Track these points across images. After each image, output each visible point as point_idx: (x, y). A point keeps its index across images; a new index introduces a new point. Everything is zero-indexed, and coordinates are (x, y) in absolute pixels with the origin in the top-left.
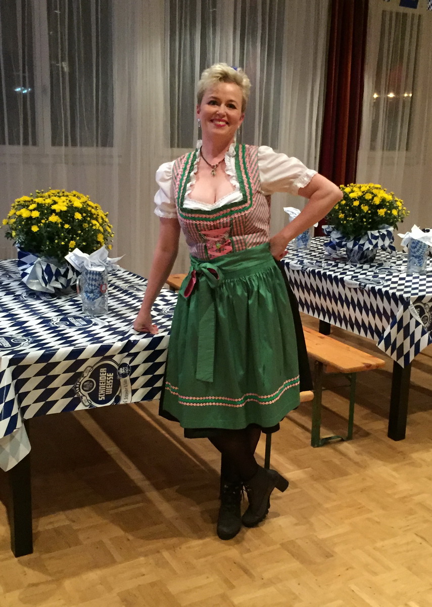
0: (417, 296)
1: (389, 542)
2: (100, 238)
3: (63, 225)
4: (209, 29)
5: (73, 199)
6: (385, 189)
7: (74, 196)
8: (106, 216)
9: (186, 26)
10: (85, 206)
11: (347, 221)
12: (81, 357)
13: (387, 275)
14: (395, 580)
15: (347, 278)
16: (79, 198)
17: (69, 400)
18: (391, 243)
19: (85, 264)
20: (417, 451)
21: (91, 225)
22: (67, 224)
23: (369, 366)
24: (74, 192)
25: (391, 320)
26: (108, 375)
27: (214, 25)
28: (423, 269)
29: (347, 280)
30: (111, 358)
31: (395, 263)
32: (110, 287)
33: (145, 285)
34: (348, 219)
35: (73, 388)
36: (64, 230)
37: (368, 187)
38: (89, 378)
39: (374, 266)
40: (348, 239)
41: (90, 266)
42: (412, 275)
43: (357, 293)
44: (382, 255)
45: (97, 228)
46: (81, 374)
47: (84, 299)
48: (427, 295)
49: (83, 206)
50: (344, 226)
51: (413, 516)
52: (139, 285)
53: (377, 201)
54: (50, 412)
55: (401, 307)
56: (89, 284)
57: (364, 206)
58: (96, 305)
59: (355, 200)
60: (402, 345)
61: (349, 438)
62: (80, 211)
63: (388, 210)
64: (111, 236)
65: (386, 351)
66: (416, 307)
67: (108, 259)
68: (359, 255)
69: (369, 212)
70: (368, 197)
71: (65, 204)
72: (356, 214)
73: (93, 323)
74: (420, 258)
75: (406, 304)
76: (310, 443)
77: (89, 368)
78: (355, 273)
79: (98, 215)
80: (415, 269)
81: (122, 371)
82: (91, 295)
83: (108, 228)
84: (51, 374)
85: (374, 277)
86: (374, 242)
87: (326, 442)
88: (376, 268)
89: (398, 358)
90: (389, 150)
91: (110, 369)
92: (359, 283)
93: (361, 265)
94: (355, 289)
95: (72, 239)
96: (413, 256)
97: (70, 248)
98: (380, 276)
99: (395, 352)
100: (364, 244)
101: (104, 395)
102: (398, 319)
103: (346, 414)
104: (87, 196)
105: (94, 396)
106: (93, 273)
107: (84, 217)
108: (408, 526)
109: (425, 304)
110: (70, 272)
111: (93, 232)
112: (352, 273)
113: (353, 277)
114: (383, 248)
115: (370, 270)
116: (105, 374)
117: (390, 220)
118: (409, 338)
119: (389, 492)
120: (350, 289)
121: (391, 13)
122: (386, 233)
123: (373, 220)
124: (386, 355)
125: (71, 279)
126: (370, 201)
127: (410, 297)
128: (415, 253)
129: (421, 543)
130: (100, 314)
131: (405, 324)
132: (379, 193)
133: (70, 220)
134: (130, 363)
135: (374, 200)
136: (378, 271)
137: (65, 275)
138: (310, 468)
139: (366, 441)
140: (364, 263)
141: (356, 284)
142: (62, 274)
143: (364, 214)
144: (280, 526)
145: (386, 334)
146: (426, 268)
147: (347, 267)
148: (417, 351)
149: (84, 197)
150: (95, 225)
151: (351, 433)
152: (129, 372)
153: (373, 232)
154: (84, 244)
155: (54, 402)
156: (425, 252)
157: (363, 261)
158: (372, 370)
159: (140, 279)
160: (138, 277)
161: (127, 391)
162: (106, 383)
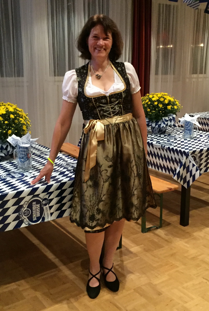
0: (192, 151)
1: (190, 284)
2: (24, 128)
3: (4, 122)
4: (72, 14)
5: (9, 107)
6: (170, 95)
7: (9, 105)
8: (27, 115)
9: (59, 12)
10: (15, 111)
11: (152, 113)
12: (22, 196)
13: (174, 140)
14: (197, 305)
15: (154, 143)
16: (11, 106)
17: (17, 222)
18: (174, 123)
19: (19, 143)
20: (196, 231)
21: (19, 121)
22: (6, 121)
23: (171, 189)
24: (9, 103)
25: (179, 165)
26: (37, 206)
27: (74, 12)
28: (192, 136)
29: (155, 144)
30: (38, 196)
31: (176, 133)
32: (33, 155)
33: (49, 152)
34: (152, 111)
35: (19, 215)
36: (5, 124)
37: (161, 95)
38: (27, 208)
39: (166, 135)
40: (152, 122)
41: (21, 144)
42: (187, 140)
43: (160, 150)
44: (169, 129)
45: (23, 123)
46: (22, 206)
47: (19, 162)
48: (197, 150)
49: (14, 111)
50: (150, 115)
51: (200, 268)
52: (46, 152)
53: (166, 102)
54: (7, 230)
55: (185, 157)
56: (21, 154)
57: (160, 105)
58: (26, 165)
59: (155, 101)
60: (186, 177)
61: (160, 227)
62: (13, 113)
63: (172, 106)
64: (30, 126)
65: (178, 180)
66: (192, 157)
67: (31, 140)
68: (158, 130)
69: (163, 107)
70: (162, 100)
71: (4, 110)
72: (156, 109)
73: (25, 175)
74: (190, 130)
75: (187, 155)
76: (141, 231)
77: (26, 203)
78: (158, 140)
79: (23, 115)
80: (187, 137)
81: (44, 202)
82: (23, 160)
83: (28, 122)
84: (5, 207)
85: (168, 141)
86: (166, 123)
87: (149, 230)
88: (168, 137)
89: (184, 183)
90: (165, 74)
91: (38, 202)
92: (161, 145)
93: (160, 135)
94: (159, 149)
95: (9, 129)
96: (187, 130)
97: (9, 134)
98: (171, 141)
99: (182, 181)
100: (161, 124)
101: (36, 217)
102: (183, 164)
103: (158, 214)
104: (16, 105)
105: (30, 219)
106: (23, 148)
107: (15, 117)
108: (198, 273)
109: (196, 155)
110: (9, 147)
111: (21, 125)
112: (156, 140)
113: (157, 142)
114: (170, 126)
115: (165, 137)
116: (35, 205)
117: (173, 111)
118: (189, 173)
119: (186, 255)
120: (156, 148)
121: (163, 5)
122: (172, 118)
123: (165, 112)
124: (178, 183)
125: (9, 151)
126: (163, 102)
127: (189, 152)
128: (187, 128)
129: (206, 283)
130: (28, 170)
131: (187, 166)
132: (167, 97)
133: (7, 119)
134: (48, 198)
135: (165, 101)
136: (169, 138)
137: (6, 149)
138: (143, 245)
139: (169, 228)
140: (161, 134)
141: (160, 146)
142: (4, 148)
143: (160, 109)
144: (132, 279)
145: (177, 172)
146: (193, 135)
147: (153, 136)
148: (194, 179)
149: (14, 105)
150: (22, 121)
151: (162, 224)
152: (48, 203)
153: (165, 118)
154: (16, 131)
155: (9, 224)
156: (192, 127)
157: (160, 133)
158: (172, 191)
159: (46, 149)
160: (44, 147)
161: (48, 214)
162: (36, 210)
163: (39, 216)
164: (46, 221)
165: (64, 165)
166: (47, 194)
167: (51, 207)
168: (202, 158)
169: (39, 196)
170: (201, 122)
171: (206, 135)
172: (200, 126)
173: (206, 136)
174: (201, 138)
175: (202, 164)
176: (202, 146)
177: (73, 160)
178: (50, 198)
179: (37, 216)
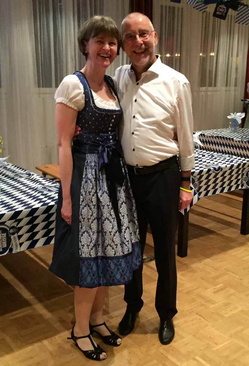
1: (181, 320)
4: (58, 15)
9: (43, 12)
14: (187, 344)
26: (3, 235)
27: (61, 13)
30: (3, 223)
33: (25, 174)
48: (196, 171)
51: (195, 303)
52: (22, 174)
64: (1, 144)
91: (4, 231)
108: (192, 309)
109: (195, 177)
121: (166, 7)
129: (200, 319)
134: (17, 226)
152: (16, 231)
159: (22, 170)
160: (20, 169)
161: (16, 244)
162: (2, 240)
163: (6, 246)
164: (14, 252)
165: (40, 189)
166: (15, 222)
167: (20, 237)
168: (202, 180)
169: (5, 224)
170: (202, 140)
171: (209, 154)
172: (202, 145)
173: (209, 156)
174: (203, 158)
175: (202, 187)
176: (203, 166)
177: (52, 183)
178: (19, 226)
179: (3, 247)
